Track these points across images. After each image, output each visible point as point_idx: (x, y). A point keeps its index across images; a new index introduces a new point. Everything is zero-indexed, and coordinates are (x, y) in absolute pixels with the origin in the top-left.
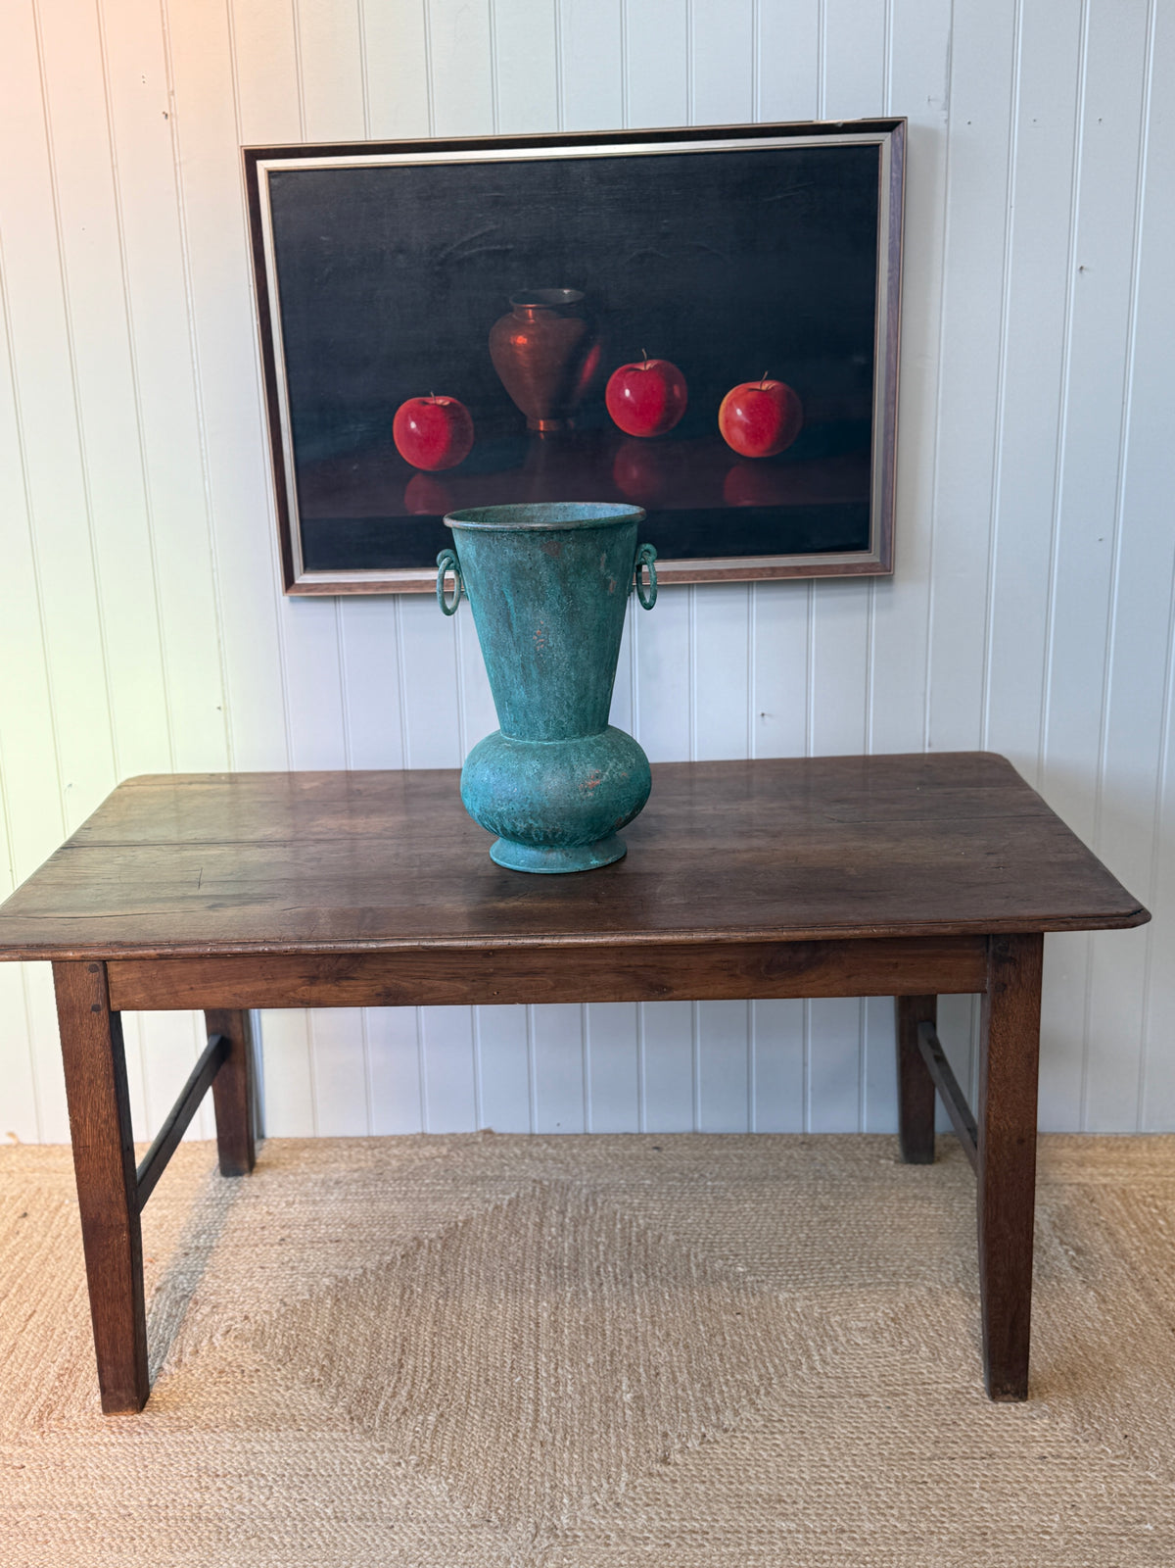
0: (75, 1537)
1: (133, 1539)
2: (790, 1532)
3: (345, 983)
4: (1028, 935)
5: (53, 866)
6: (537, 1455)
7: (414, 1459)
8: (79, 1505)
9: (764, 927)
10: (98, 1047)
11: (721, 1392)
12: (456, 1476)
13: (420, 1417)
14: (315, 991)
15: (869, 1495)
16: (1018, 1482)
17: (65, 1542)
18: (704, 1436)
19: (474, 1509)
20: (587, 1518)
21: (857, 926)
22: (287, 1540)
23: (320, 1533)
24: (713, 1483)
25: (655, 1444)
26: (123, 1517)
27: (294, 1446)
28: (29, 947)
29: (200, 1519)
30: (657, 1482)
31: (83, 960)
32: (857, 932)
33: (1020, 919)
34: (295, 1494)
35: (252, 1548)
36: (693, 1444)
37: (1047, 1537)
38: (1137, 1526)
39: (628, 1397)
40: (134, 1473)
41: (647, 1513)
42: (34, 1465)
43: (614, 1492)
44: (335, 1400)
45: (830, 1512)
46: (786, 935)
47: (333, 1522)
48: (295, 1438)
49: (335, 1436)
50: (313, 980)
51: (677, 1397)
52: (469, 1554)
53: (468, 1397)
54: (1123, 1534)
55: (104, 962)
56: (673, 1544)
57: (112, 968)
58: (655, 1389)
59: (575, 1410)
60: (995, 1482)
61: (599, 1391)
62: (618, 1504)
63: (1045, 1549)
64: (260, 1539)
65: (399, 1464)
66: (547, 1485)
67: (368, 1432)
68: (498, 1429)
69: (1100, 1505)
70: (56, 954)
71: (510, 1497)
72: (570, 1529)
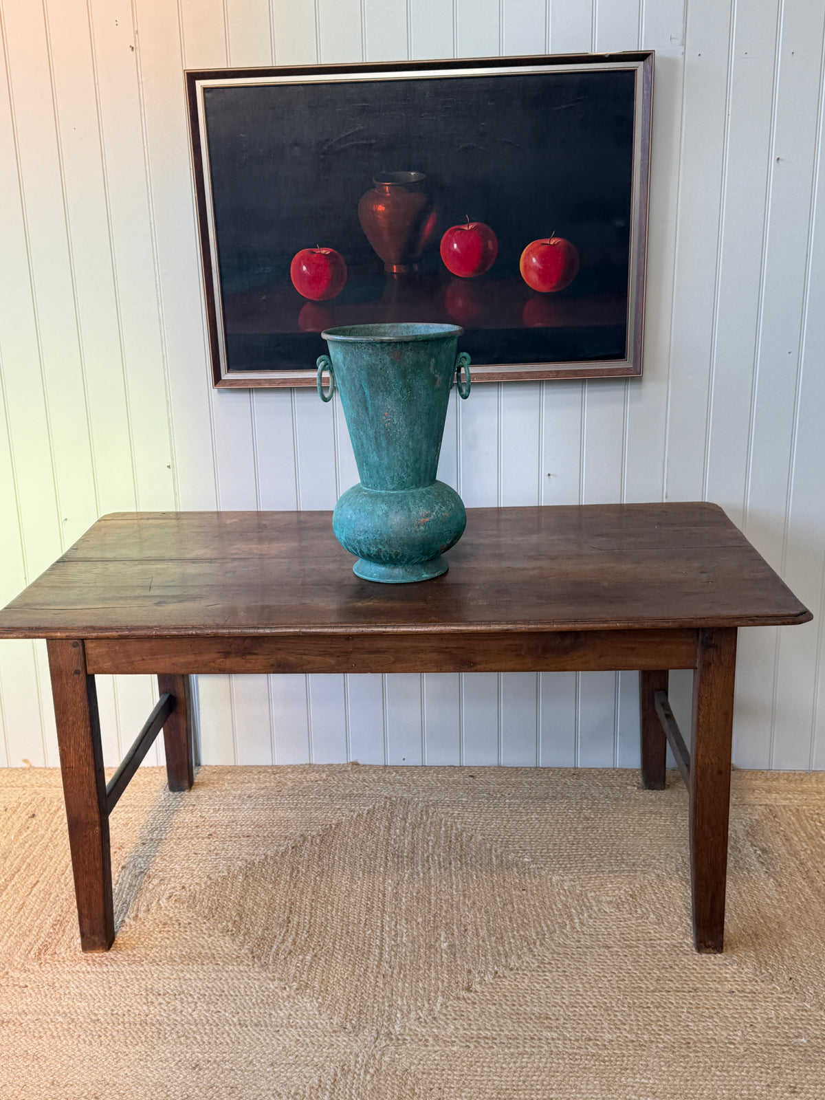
0: (60, 1034)
1: (100, 1036)
2: (553, 1039)
3: (249, 657)
4: (727, 629)
5: (50, 575)
6: (380, 984)
7: (295, 985)
8: (64, 1013)
9: (540, 621)
10: (79, 699)
11: (510, 943)
12: (324, 997)
13: (301, 957)
14: (229, 663)
15: (609, 1015)
16: (714, 1008)
17: (53, 1037)
18: (496, 973)
19: (336, 1020)
20: (413, 1027)
21: (606, 621)
22: (206, 1038)
23: (229, 1034)
24: (501, 1005)
25: (462, 978)
26: (94, 1021)
27: (213, 975)
28: (30, 629)
29: (147, 1024)
30: (462, 1004)
31: (67, 638)
32: (606, 625)
33: (720, 618)
34: (212, 1008)
35: (181, 1044)
36: (489, 978)
37: (732, 1046)
38: (795, 1040)
39: (444, 946)
40: (102, 992)
41: (454, 1025)
42: (34, 985)
43: (432, 1010)
44: (242, 944)
45: (582, 1026)
46: (555, 627)
47: (238, 1027)
48: (214, 969)
49: (242, 969)
50: (227, 654)
51: (479, 946)
52: (331, 1050)
53: (334, 943)
54: (785, 1045)
55: (83, 640)
56: (472, 1045)
57: (89, 644)
58: (464, 940)
59: (408, 954)
60: (697, 1008)
61: (425, 941)
62: (435, 1018)
63: (729, 1054)
64: (187, 1038)
65: (285, 988)
66: (386, 1004)
67: (264, 966)
68: (354, 965)
69: (770, 1025)
70: (53, 634)
71: (360, 1012)
72: (401, 1035)
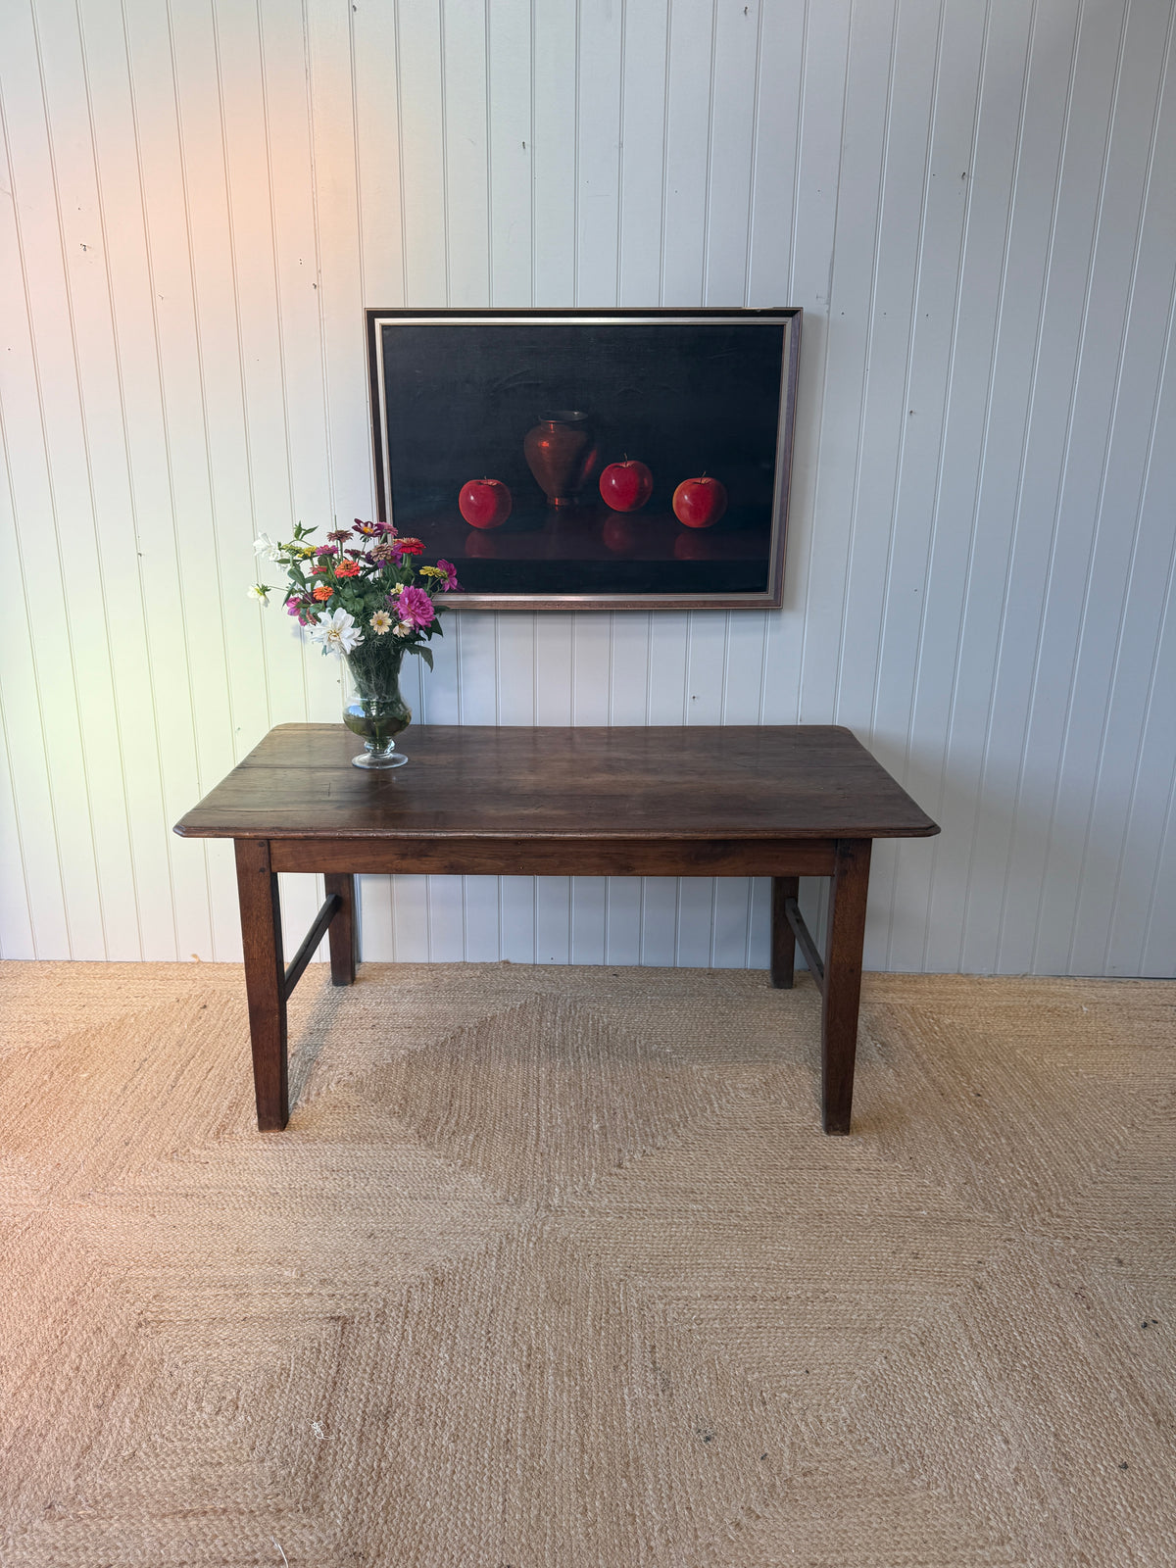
0: (242, 1206)
1: (279, 1208)
2: (698, 1211)
3: (424, 859)
4: (863, 840)
5: (233, 779)
6: (539, 1161)
7: (460, 1162)
8: (244, 1186)
9: (694, 830)
10: (263, 896)
11: (656, 1125)
12: (487, 1173)
13: (464, 1137)
14: (405, 864)
15: (749, 1190)
16: (843, 1184)
17: (236, 1209)
18: (645, 1151)
19: (498, 1194)
20: (570, 1201)
21: (755, 831)
22: (379, 1211)
23: (400, 1207)
24: (650, 1180)
25: (613, 1156)
26: (273, 1195)
27: (383, 1153)
28: (221, 829)
29: (323, 1197)
30: (615, 1179)
31: (256, 838)
32: (754, 835)
33: (858, 830)
34: (384, 1183)
35: (356, 1216)
36: (638, 1156)
37: (861, 1218)
38: (916, 1212)
39: (596, 1127)
40: (279, 1168)
41: (608, 1198)
42: (215, 1162)
43: (587, 1185)
44: (409, 1125)
45: (724, 1200)
46: (709, 836)
47: (409, 1200)
48: (383, 1148)
49: (409, 1147)
50: (404, 856)
51: (627, 1127)
52: (495, 1221)
53: (494, 1125)
54: (908, 1217)
55: (268, 840)
56: (625, 1217)
57: (274, 844)
58: (614, 1123)
59: (563, 1135)
60: (827, 1184)
61: (578, 1123)
62: (590, 1192)
63: (858, 1225)
64: (362, 1210)
65: (450, 1165)
66: (545, 1179)
67: (430, 1145)
68: (513, 1144)
69: (894, 1199)
70: (238, 834)
71: (521, 1187)
72: (559, 1207)
